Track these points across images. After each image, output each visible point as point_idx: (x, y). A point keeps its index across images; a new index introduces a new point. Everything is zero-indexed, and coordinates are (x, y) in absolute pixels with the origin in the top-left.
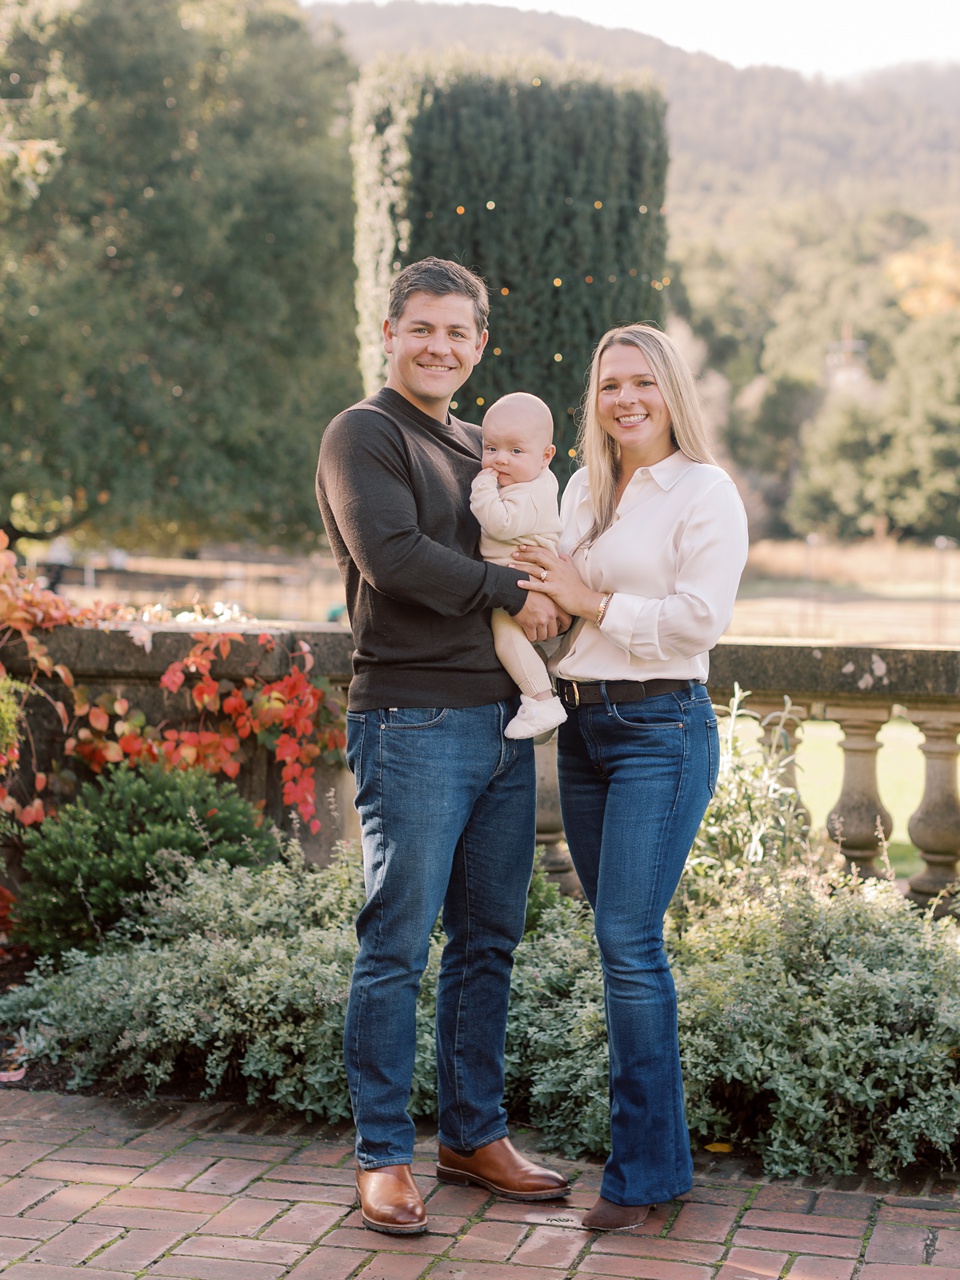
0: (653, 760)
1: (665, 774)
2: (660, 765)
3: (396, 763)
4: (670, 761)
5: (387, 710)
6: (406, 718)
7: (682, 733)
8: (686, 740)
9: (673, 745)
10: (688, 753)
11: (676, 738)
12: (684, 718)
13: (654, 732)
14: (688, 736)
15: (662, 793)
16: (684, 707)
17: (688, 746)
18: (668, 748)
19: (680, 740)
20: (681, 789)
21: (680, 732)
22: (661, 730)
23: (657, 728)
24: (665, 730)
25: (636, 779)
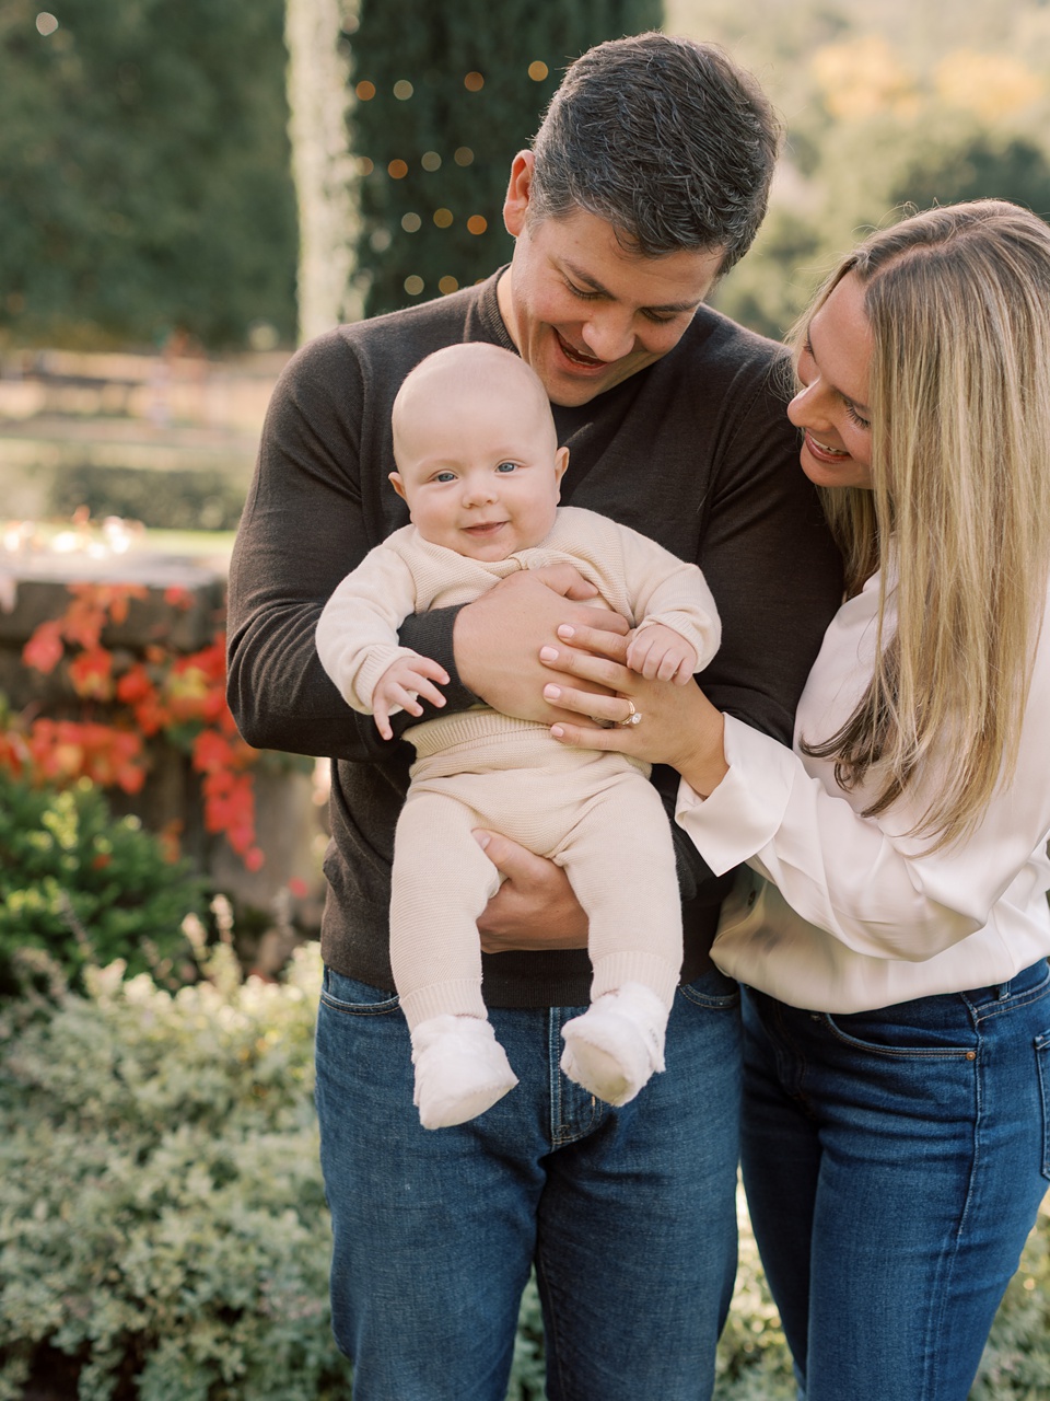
7: (972, 1071)
8: (983, 1085)
9: (951, 1097)
10: (988, 1113)
11: (958, 1082)
12: (978, 1040)
13: (909, 1066)
14: (986, 1077)
15: (930, 1199)
16: (979, 1017)
17: (988, 1097)
18: (939, 1105)
19: (969, 1086)
20: (975, 1190)
21: (968, 1068)
22: (924, 1063)
23: (914, 1058)
24: (934, 1063)
25: (872, 1162)
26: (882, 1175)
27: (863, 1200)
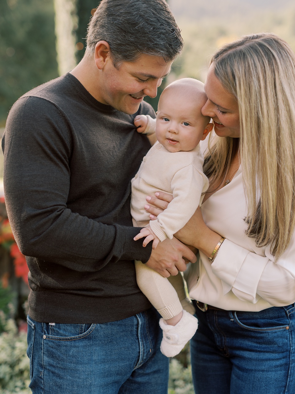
0: (267, 356)
1: (277, 366)
2: (273, 360)
3: (54, 366)
4: (281, 355)
5: (47, 324)
6: (61, 332)
7: (288, 333)
8: (292, 338)
9: (282, 343)
10: (294, 347)
11: (284, 338)
12: (289, 322)
13: (267, 334)
14: (293, 335)
15: (276, 381)
16: (289, 313)
17: (294, 342)
18: (278, 346)
19: (287, 339)
20: (290, 375)
21: (287, 333)
22: (272, 333)
23: (269, 331)
24: (276, 332)
25: (255, 370)
26: (259, 375)
27: (253, 384)
